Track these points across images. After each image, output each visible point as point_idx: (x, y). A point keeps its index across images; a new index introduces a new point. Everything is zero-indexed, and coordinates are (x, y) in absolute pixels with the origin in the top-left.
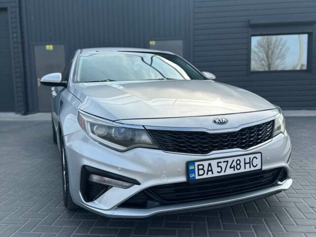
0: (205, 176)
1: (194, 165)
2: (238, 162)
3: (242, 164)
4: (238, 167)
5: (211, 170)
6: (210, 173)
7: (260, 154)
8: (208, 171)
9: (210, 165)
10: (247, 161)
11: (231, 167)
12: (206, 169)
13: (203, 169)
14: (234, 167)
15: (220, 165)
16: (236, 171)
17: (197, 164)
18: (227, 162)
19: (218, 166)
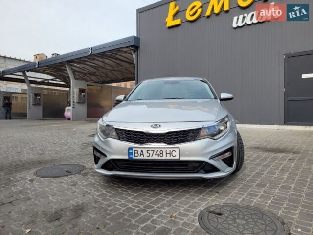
0: (139, 157)
1: (132, 150)
2: (161, 152)
3: (164, 154)
4: (161, 155)
5: (143, 155)
6: (142, 156)
7: (178, 149)
8: (141, 154)
9: (142, 151)
10: (168, 152)
11: (156, 154)
12: (139, 153)
13: (137, 153)
14: (158, 155)
15: (148, 152)
16: (160, 158)
17: (134, 149)
18: (154, 151)
19: (147, 153)
